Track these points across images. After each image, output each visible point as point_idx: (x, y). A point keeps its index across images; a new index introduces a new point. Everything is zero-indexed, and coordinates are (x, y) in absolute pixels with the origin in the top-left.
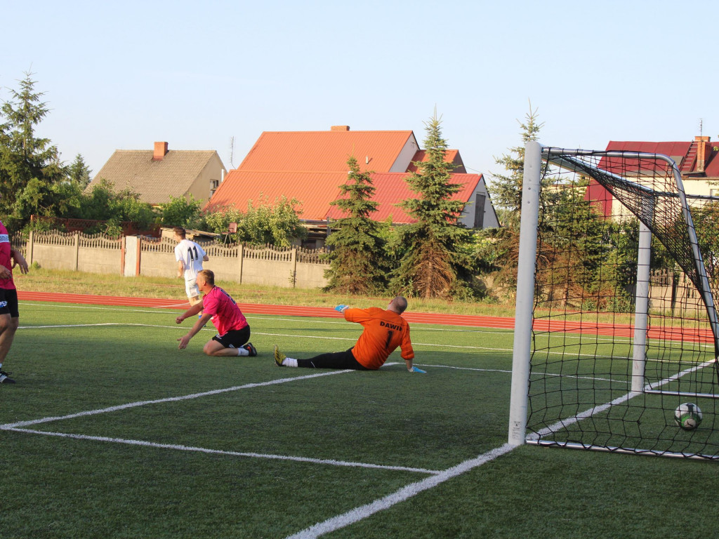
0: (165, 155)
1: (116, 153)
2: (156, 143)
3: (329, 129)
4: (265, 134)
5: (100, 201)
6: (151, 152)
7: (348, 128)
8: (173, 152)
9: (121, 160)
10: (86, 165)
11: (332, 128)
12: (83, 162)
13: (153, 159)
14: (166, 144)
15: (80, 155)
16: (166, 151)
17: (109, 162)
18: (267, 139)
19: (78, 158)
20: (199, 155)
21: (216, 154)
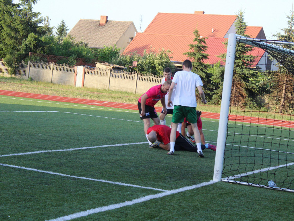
0: (106, 22)
1: (80, 21)
2: (101, 16)
3: (193, 13)
4: (159, 14)
5: (66, 46)
6: (99, 21)
7: (204, 13)
8: (111, 21)
9: (83, 24)
10: (66, 26)
11: (195, 12)
12: (65, 24)
13: (100, 25)
14: (107, 17)
15: (63, 21)
16: (107, 21)
17: (76, 25)
18: (160, 16)
19: (62, 22)
20: (124, 24)
21: (132, 24)
